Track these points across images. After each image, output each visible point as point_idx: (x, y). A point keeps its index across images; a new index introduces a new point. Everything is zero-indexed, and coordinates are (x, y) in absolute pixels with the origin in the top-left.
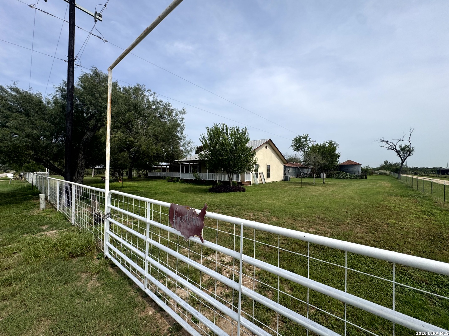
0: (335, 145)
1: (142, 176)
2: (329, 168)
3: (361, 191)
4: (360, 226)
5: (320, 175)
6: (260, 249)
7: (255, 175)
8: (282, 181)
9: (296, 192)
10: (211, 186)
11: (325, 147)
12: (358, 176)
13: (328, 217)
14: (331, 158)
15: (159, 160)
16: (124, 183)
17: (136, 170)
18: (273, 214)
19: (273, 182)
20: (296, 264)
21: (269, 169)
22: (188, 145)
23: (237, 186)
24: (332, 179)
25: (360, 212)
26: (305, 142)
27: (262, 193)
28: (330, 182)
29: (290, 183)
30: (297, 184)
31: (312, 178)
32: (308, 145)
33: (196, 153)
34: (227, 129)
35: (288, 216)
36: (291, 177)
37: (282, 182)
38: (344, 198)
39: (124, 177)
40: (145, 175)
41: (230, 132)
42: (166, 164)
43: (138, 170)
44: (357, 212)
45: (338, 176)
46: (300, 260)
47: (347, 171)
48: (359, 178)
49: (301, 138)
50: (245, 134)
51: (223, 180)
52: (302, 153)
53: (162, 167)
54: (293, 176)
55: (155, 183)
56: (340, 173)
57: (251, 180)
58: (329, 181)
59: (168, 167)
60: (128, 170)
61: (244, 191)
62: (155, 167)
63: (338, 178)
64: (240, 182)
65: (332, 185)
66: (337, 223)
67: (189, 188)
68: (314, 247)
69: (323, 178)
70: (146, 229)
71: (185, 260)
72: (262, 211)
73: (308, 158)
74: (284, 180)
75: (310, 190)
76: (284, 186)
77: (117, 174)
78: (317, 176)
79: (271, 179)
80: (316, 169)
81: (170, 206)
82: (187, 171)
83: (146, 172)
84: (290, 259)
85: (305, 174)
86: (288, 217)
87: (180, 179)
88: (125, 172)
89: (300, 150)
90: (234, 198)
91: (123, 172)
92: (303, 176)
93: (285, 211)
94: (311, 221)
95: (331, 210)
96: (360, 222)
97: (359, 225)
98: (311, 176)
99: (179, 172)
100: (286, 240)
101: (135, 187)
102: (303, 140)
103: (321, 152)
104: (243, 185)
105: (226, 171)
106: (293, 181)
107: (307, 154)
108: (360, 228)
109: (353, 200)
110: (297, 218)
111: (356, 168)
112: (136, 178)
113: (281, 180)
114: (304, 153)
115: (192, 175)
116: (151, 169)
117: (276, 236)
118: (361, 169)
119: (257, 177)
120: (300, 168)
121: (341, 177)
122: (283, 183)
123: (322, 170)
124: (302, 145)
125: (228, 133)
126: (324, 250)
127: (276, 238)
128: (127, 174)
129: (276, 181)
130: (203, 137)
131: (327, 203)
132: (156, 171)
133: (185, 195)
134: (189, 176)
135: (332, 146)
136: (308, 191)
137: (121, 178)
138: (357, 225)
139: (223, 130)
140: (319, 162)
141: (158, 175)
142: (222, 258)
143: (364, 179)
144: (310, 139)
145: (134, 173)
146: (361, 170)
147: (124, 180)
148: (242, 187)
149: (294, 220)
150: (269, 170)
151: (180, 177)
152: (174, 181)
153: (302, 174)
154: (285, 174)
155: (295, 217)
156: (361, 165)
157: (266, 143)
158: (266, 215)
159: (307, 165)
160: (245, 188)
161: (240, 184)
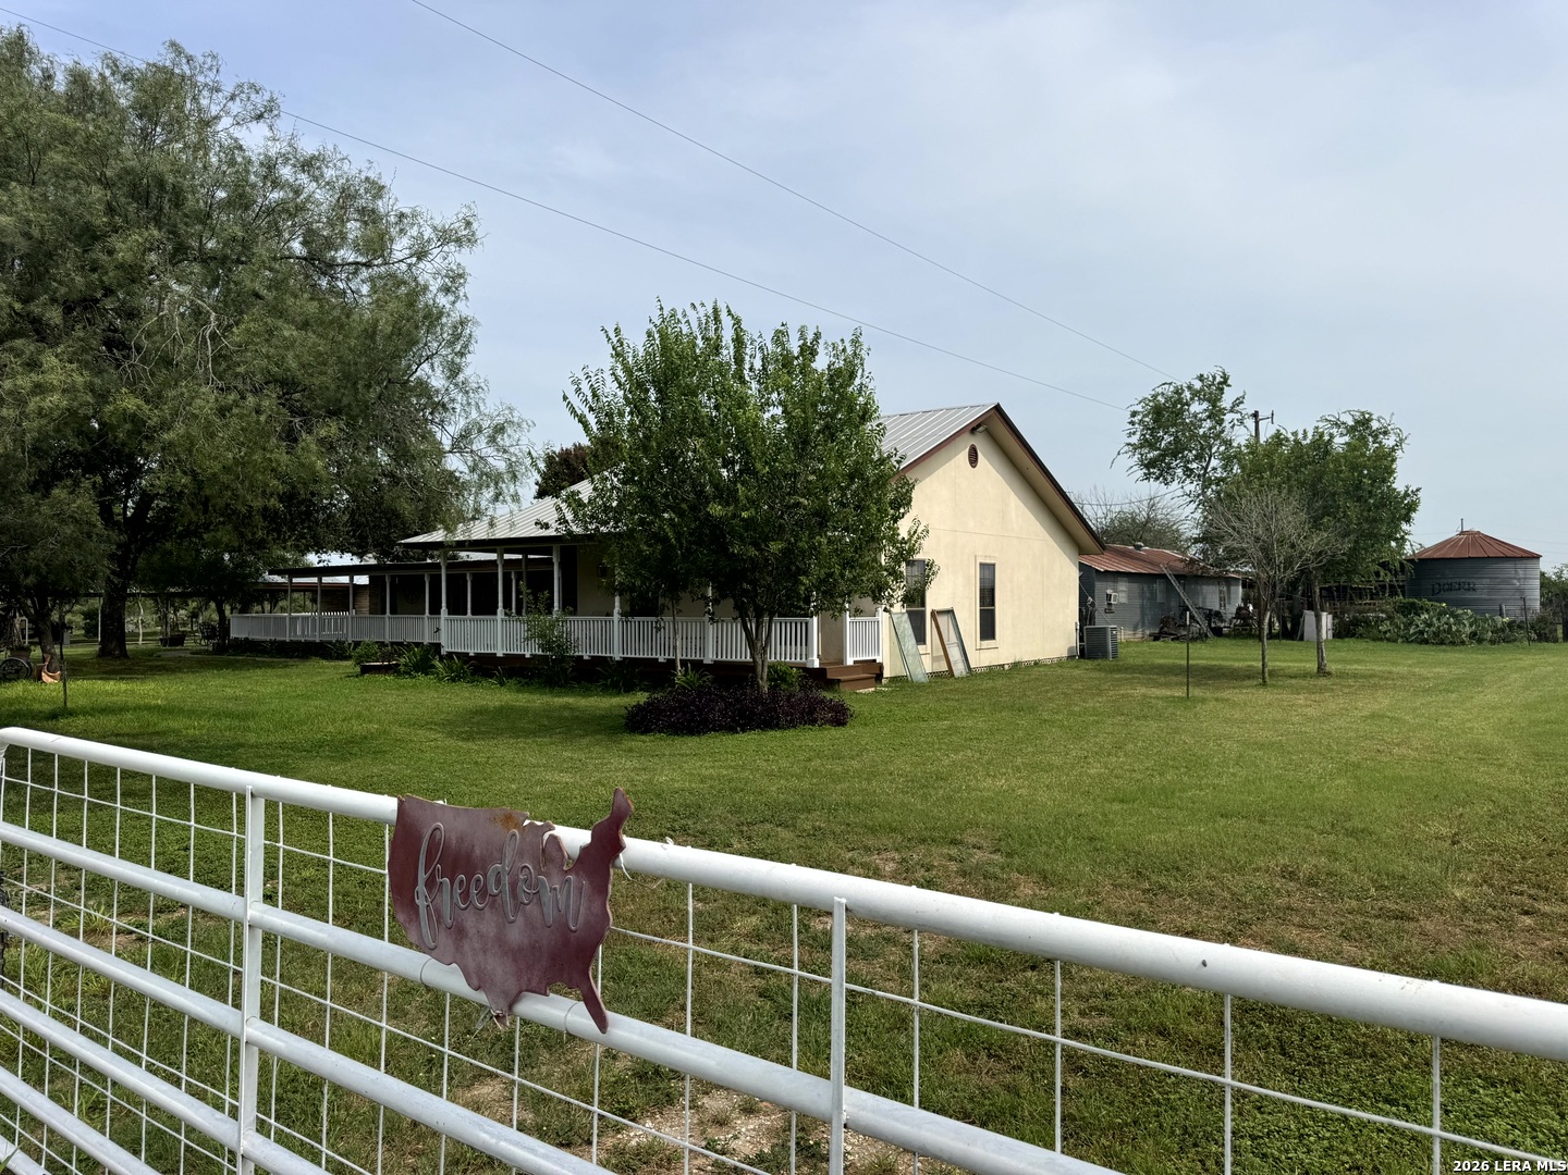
0: (1389, 442)
1: (189, 643)
2: (1351, 580)
3: (1542, 716)
4: (1528, 921)
5: (1297, 621)
6: (946, 1072)
7: (906, 627)
8: (1071, 657)
9: (1154, 725)
10: (641, 697)
11: (1327, 453)
12: (1520, 627)
13: (1345, 869)
14: (1367, 520)
15: (302, 536)
16: (73, 685)
17: (150, 602)
18: (1017, 861)
19: (1016, 665)
20: (1158, 1154)
21: (992, 591)
22: (492, 440)
23: (801, 695)
24: (1371, 645)
25: (1533, 839)
26: (1208, 424)
27: (953, 730)
28: (1358, 662)
29: (1119, 671)
30: (1162, 680)
31: (1250, 642)
32: (1228, 443)
33: (541, 494)
34: (739, 342)
35: (1111, 870)
36: (1123, 635)
37: (1072, 663)
38: (1437, 757)
39: (69, 651)
40: (210, 632)
41: (758, 364)
42: (348, 560)
43: (164, 600)
44: (1512, 840)
45: (1408, 626)
46: (1185, 1131)
47: (1453, 595)
48: (1529, 639)
49: (1187, 395)
50: (852, 375)
51: (710, 657)
52: (1192, 487)
53: (326, 580)
54: (1135, 629)
55: (276, 681)
56: (1418, 610)
57: (885, 656)
58: (1349, 656)
59: (362, 580)
60: (96, 603)
61: (843, 724)
62: (277, 579)
63: (1407, 640)
64: (817, 665)
65: (1371, 682)
66: (1401, 906)
67: (504, 712)
68: (1264, 1048)
69: (1319, 643)
70: (239, 961)
71: (493, 1141)
72: (954, 842)
73: (1228, 521)
74: (1082, 655)
75: (1237, 715)
76: (1078, 692)
77: (23, 630)
78: (1283, 625)
79: (1006, 649)
80: (1274, 586)
81: (394, 816)
82: (485, 607)
83: (216, 617)
84: (1127, 1124)
85: (1212, 615)
86: (1110, 876)
87: (442, 659)
88: (75, 617)
89: (1179, 472)
90: (784, 763)
91: (62, 618)
92: (1195, 628)
93: (1091, 839)
94: (1248, 898)
95: (1362, 831)
96: (1530, 896)
97: (1526, 913)
98: (1245, 629)
99: (435, 610)
100: (1101, 1012)
101: (150, 708)
102: (1197, 407)
103: (1302, 484)
104: (832, 684)
105: (730, 602)
106: (1139, 661)
107: (1218, 493)
108: (1528, 930)
109: (1492, 769)
110: (1163, 880)
111: (1507, 581)
112: (150, 654)
113: (1065, 654)
114: (1205, 487)
115: (519, 628)
116: (250, 595)
117: (1040, 992)
118: (1537, 583)
119: (920, 638)
120: (1178, 577)
121: (1421, 632)
122: (1076, 672)
123: (1308, 593)
124: (1194, 436)
125: (747, 366)
126: (1321, 1063)
127: (1040, 1004)
128: (90, 631)
129: (1036, 663)
130: (589, 394)
131: (1338, 791)
132: (283, 610)
133: (475, 757)
134: (500, 635)
135: (1372, 446)
136: (1226, 720)
137: (53, 655)
138: (1512, 917)
139: (717, 349)
140: (1293, 546)
141: (299, 634)
142: (712, 1131)
143: (1556, 641)
144: (1239, 401)
145: (141, 622)
146: (1537, 594)
147: (74, 669)
148: (828, 695)
149: (1145, 891)
150: (988, 596)
151: (438, 646)
152: (402, 668)
153: (1192, 617)
154: (1086, 616)
155: (1154, 878)
156: (1538, 557)
157: (973, 429)
158: (978, 867)
159: (1219, 563)
160: (848, 703)
161: (819, 677)
